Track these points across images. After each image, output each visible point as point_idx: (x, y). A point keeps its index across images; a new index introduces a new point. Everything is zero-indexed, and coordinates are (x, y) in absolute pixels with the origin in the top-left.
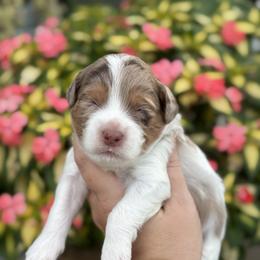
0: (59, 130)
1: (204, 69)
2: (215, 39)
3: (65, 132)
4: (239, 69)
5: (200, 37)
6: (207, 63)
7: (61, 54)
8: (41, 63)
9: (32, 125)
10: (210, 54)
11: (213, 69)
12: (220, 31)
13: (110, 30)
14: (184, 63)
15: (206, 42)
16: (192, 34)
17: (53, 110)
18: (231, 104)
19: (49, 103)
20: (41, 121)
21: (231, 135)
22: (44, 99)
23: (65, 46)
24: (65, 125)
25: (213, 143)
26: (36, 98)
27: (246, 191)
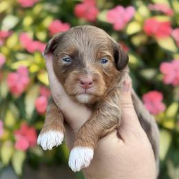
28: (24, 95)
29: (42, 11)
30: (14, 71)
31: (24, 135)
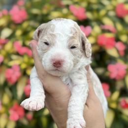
0: (20, 65)
1: (104, 31)
2: (112, 14)
3: (24, 66)
4: (125, 31)
5: (103, 12)
6: (106, 28)
7: (24, 21)
8: (13, 26)
9: (6, 61)
10: (108, 22)
11: (109, 31)
12: (115, 9)
13: (52, 8)
14: (92, 27)
15: (107, 15)
16: (98, 11)
17: (18, 54)
18: (118, 51)
19: (16, 49)
20: (11, 60)
21: (118, 70)
22: (13, 47)
23: (26, 17)
24: (24, 62)
25: (107, 74)
26: (9, 46)
27: (125, 102)
28: (16, 84)
29: (29, 26)
30: (10, 67)
31: (15, 110)
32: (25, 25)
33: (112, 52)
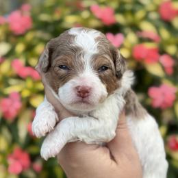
0: (20, 93)
1: (142, 40)
2: (154, 16)
4: (173, 40)
5: (140, 14)
10: (148, 28)
11: (150, 40)
12: (158, 9)
13: (67, 11)
15: (146, 18)
16: (133, 12)
17: (18, 77)
18: (164, 68)
20: (8, 85)
21: (164, 94)
24: (27, 88)
25: (149, 102)
26: (5, 67)
27: (175, 141)
32: (29, 36)
33: (155, 70)
